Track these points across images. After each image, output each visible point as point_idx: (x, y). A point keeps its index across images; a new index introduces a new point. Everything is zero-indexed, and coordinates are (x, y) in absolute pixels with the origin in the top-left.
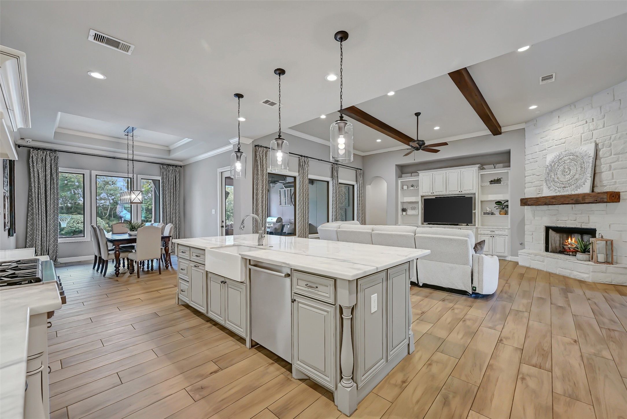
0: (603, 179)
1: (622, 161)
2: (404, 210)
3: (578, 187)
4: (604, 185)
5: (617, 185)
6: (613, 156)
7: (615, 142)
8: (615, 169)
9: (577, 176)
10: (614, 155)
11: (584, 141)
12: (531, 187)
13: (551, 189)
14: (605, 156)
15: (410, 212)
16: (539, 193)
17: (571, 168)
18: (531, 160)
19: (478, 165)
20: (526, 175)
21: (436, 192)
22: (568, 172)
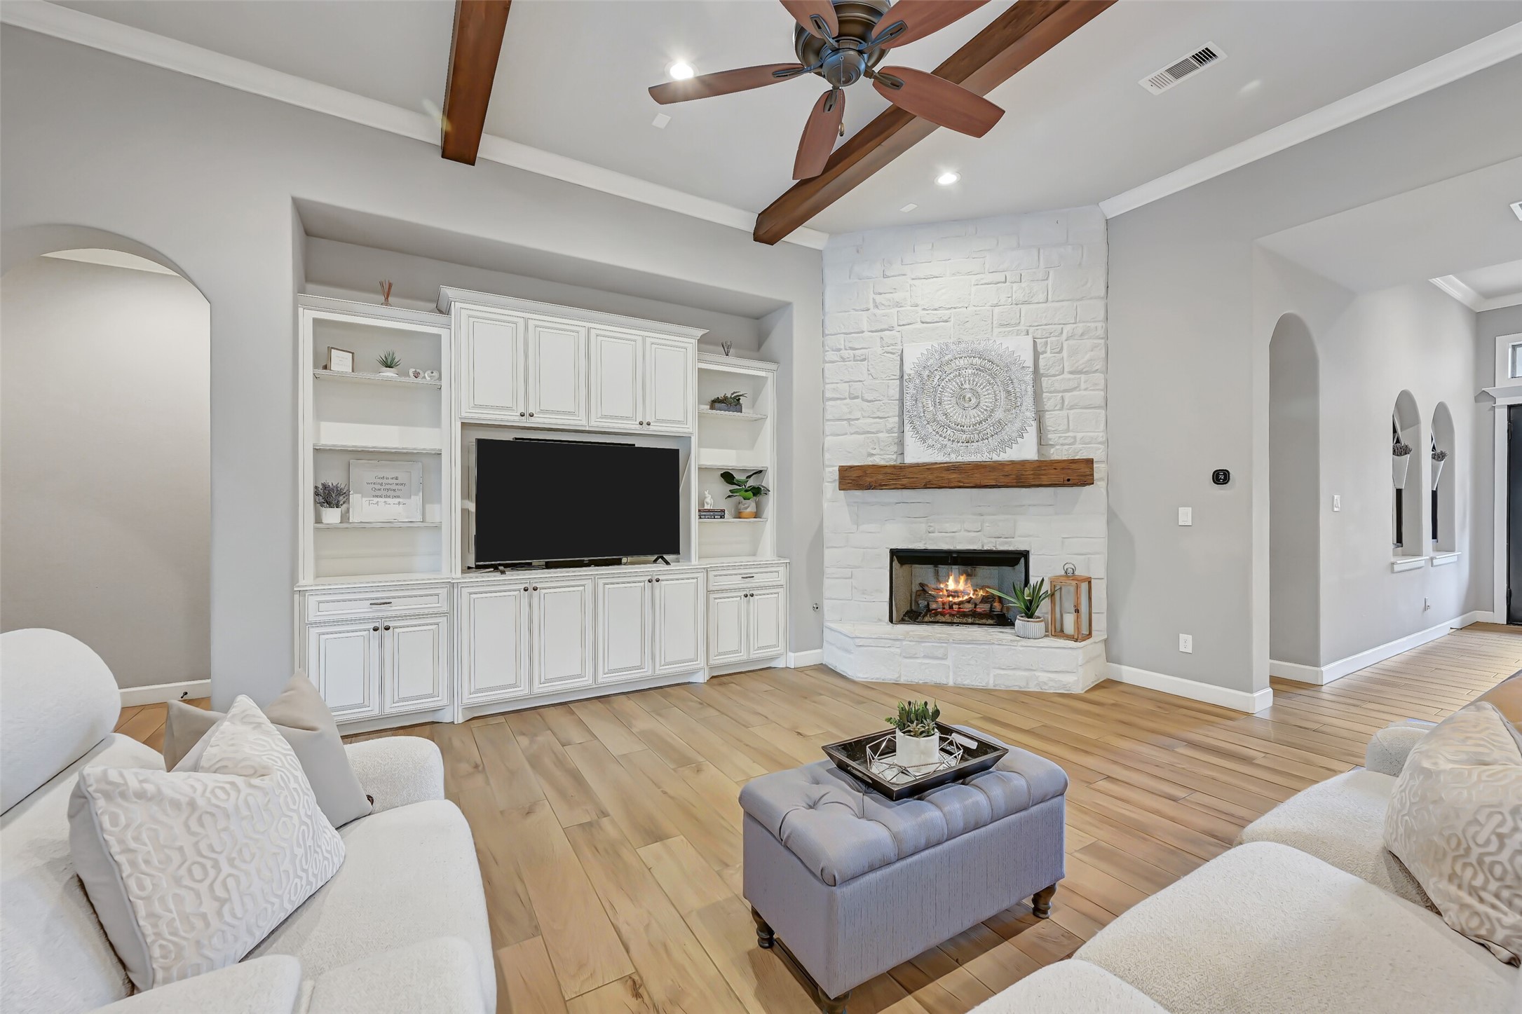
0: (1049, 428)
1: (1086, 389)
2: (328, 496)
3: (1011, 442)
4: (1051, 443)
5: (1078, 446)
6: (1066, 376)
7: (1071, 342)
8: (1071, 408)
9: (999, 414)
10: (1071, 373)
11: (1002, 325)
12: (846, 434)
13: (930, 442)
14: (1052, 372)
15: (363, 508)
16: (874, 452)
17: (979, 390)
18: (845, 353)
19: (699, 332)
20: (828, 395)
21: (542, 411)
22: (974, 400)
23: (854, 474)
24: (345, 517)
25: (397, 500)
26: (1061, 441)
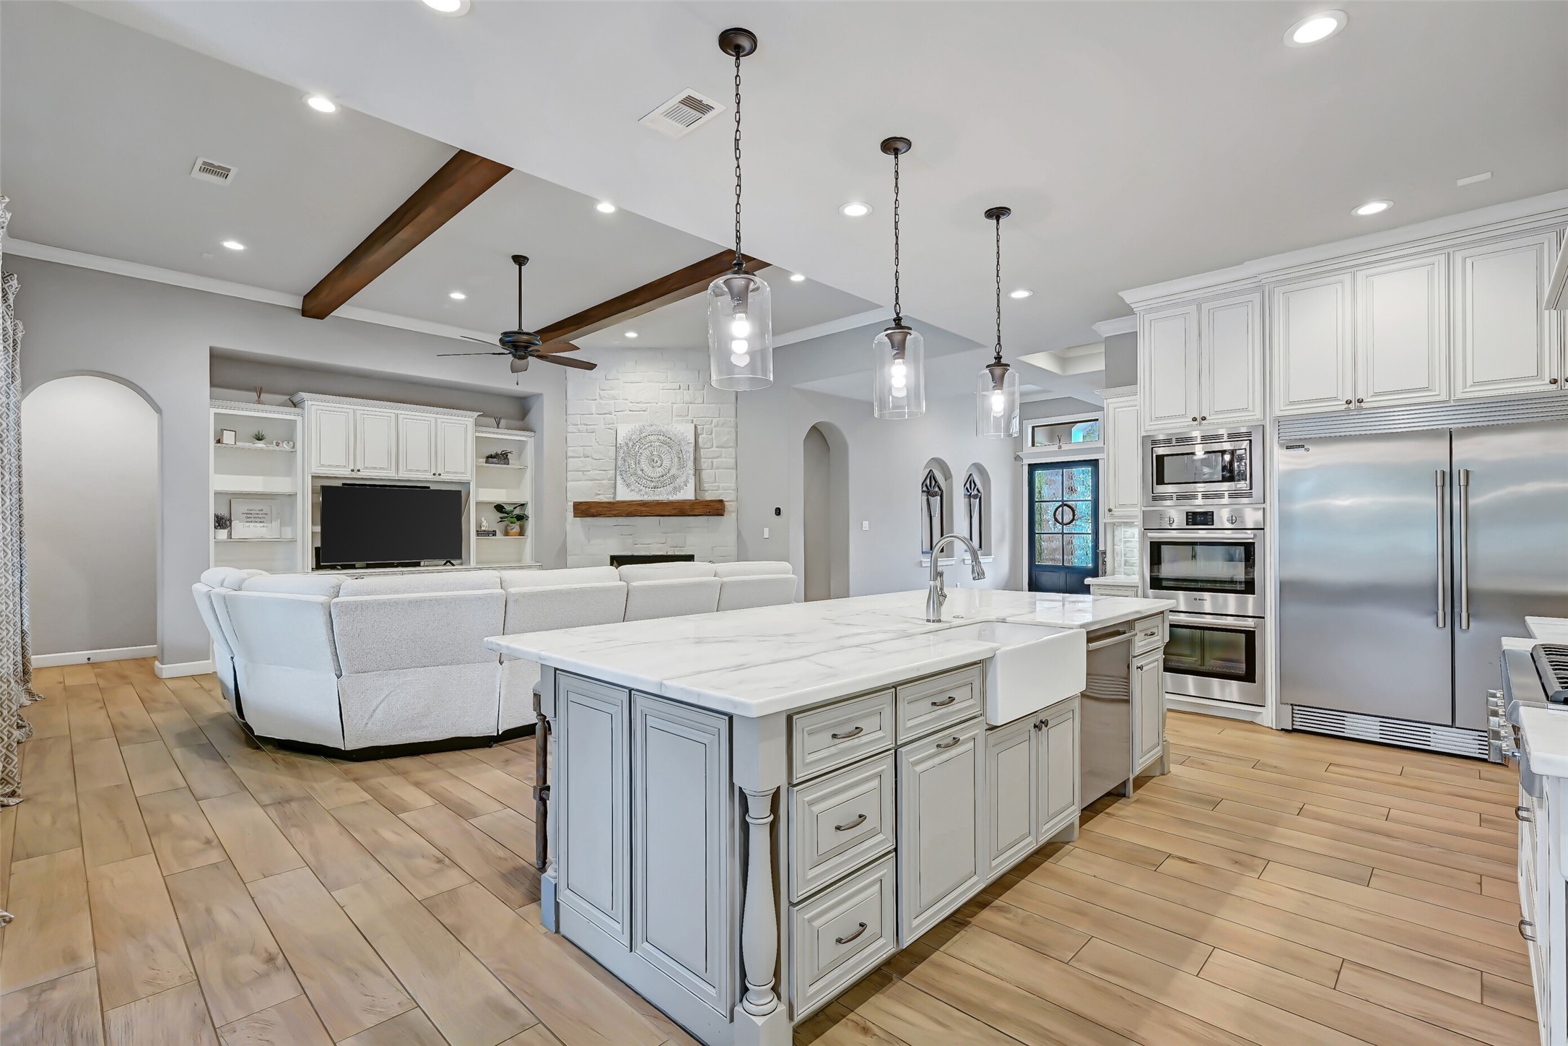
0: (704, 480)
1: (725, 457)
2: (221, 522)
3: (676, 489)
4: (705, 489)
5: (721, 491)
6: (714, 449)
7: (717, 429)
8: (717, 469)
9: (673, 471)
10: (717, 447)
11: (677, 416)
12: (581, 480)
13: (633, 487)
14: (706, 446)
15: (241, 529)
16: (599, 493)
17: (662, 456)
18: (580, 427)
19: (476, 414)
20: (569, 454)
21: (366, 468)
22: (659, 462)
23: (583, 508)
24: (230, 535)
25: (262, 525)
26: (711, 488)
